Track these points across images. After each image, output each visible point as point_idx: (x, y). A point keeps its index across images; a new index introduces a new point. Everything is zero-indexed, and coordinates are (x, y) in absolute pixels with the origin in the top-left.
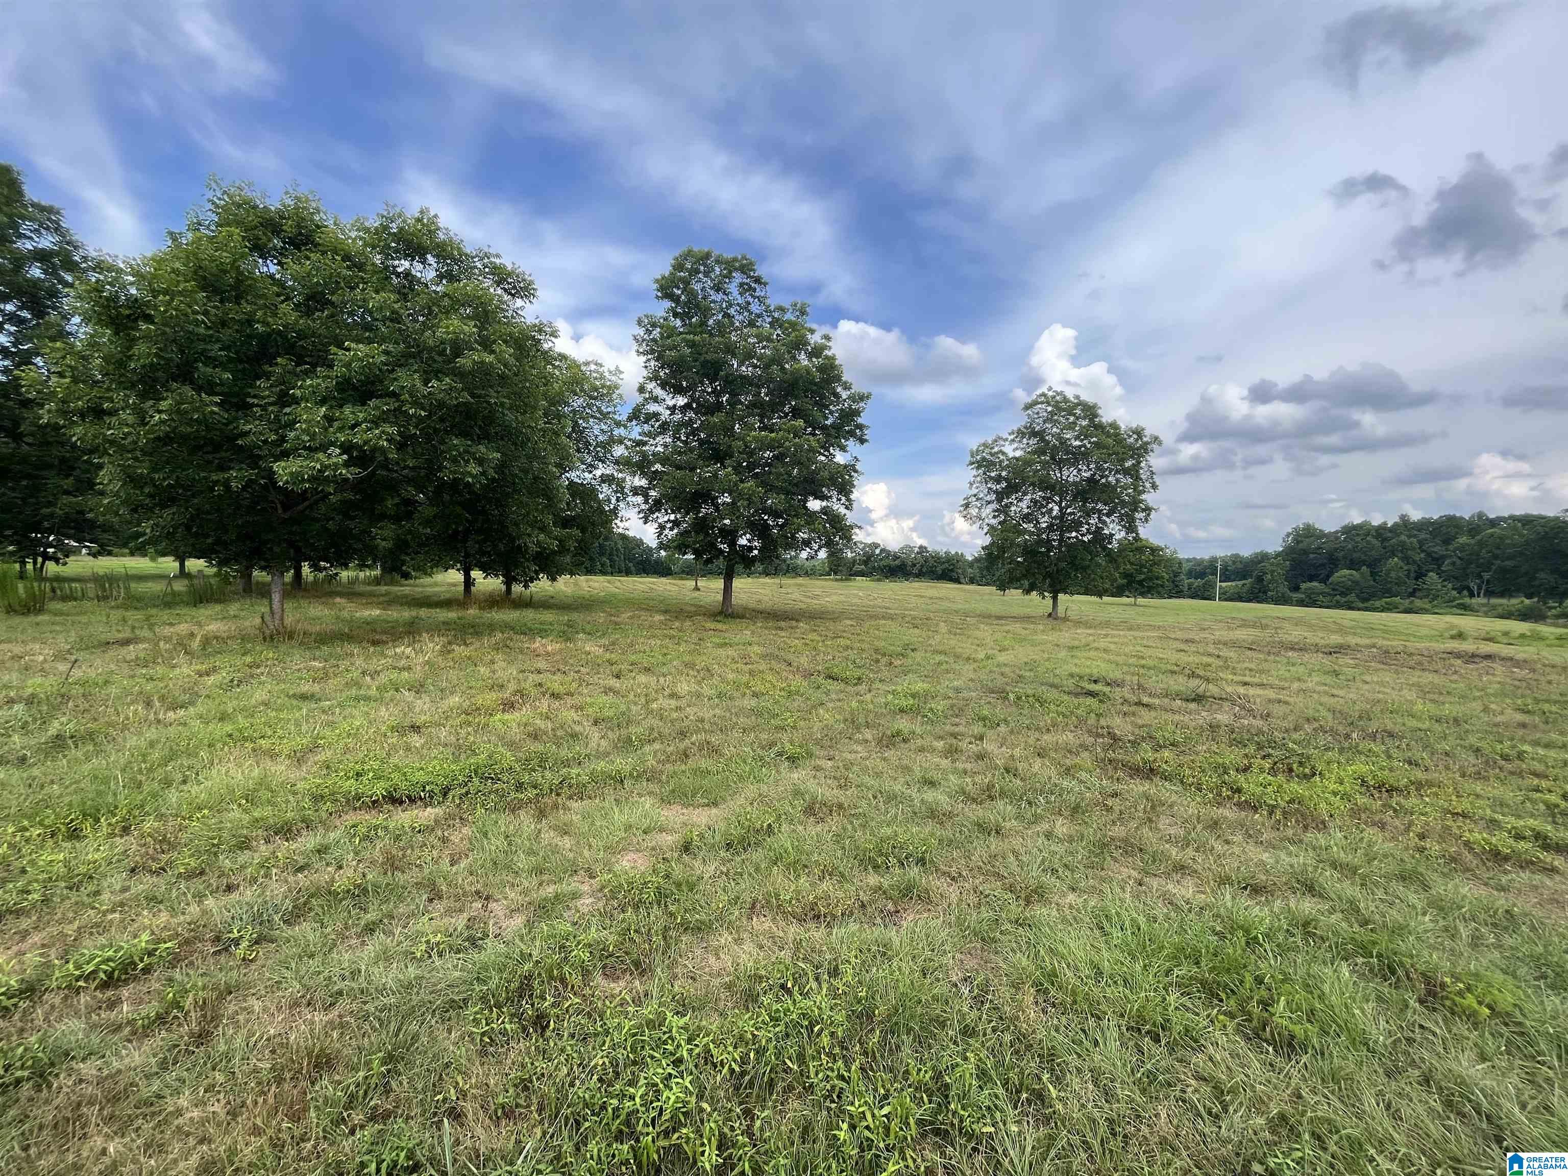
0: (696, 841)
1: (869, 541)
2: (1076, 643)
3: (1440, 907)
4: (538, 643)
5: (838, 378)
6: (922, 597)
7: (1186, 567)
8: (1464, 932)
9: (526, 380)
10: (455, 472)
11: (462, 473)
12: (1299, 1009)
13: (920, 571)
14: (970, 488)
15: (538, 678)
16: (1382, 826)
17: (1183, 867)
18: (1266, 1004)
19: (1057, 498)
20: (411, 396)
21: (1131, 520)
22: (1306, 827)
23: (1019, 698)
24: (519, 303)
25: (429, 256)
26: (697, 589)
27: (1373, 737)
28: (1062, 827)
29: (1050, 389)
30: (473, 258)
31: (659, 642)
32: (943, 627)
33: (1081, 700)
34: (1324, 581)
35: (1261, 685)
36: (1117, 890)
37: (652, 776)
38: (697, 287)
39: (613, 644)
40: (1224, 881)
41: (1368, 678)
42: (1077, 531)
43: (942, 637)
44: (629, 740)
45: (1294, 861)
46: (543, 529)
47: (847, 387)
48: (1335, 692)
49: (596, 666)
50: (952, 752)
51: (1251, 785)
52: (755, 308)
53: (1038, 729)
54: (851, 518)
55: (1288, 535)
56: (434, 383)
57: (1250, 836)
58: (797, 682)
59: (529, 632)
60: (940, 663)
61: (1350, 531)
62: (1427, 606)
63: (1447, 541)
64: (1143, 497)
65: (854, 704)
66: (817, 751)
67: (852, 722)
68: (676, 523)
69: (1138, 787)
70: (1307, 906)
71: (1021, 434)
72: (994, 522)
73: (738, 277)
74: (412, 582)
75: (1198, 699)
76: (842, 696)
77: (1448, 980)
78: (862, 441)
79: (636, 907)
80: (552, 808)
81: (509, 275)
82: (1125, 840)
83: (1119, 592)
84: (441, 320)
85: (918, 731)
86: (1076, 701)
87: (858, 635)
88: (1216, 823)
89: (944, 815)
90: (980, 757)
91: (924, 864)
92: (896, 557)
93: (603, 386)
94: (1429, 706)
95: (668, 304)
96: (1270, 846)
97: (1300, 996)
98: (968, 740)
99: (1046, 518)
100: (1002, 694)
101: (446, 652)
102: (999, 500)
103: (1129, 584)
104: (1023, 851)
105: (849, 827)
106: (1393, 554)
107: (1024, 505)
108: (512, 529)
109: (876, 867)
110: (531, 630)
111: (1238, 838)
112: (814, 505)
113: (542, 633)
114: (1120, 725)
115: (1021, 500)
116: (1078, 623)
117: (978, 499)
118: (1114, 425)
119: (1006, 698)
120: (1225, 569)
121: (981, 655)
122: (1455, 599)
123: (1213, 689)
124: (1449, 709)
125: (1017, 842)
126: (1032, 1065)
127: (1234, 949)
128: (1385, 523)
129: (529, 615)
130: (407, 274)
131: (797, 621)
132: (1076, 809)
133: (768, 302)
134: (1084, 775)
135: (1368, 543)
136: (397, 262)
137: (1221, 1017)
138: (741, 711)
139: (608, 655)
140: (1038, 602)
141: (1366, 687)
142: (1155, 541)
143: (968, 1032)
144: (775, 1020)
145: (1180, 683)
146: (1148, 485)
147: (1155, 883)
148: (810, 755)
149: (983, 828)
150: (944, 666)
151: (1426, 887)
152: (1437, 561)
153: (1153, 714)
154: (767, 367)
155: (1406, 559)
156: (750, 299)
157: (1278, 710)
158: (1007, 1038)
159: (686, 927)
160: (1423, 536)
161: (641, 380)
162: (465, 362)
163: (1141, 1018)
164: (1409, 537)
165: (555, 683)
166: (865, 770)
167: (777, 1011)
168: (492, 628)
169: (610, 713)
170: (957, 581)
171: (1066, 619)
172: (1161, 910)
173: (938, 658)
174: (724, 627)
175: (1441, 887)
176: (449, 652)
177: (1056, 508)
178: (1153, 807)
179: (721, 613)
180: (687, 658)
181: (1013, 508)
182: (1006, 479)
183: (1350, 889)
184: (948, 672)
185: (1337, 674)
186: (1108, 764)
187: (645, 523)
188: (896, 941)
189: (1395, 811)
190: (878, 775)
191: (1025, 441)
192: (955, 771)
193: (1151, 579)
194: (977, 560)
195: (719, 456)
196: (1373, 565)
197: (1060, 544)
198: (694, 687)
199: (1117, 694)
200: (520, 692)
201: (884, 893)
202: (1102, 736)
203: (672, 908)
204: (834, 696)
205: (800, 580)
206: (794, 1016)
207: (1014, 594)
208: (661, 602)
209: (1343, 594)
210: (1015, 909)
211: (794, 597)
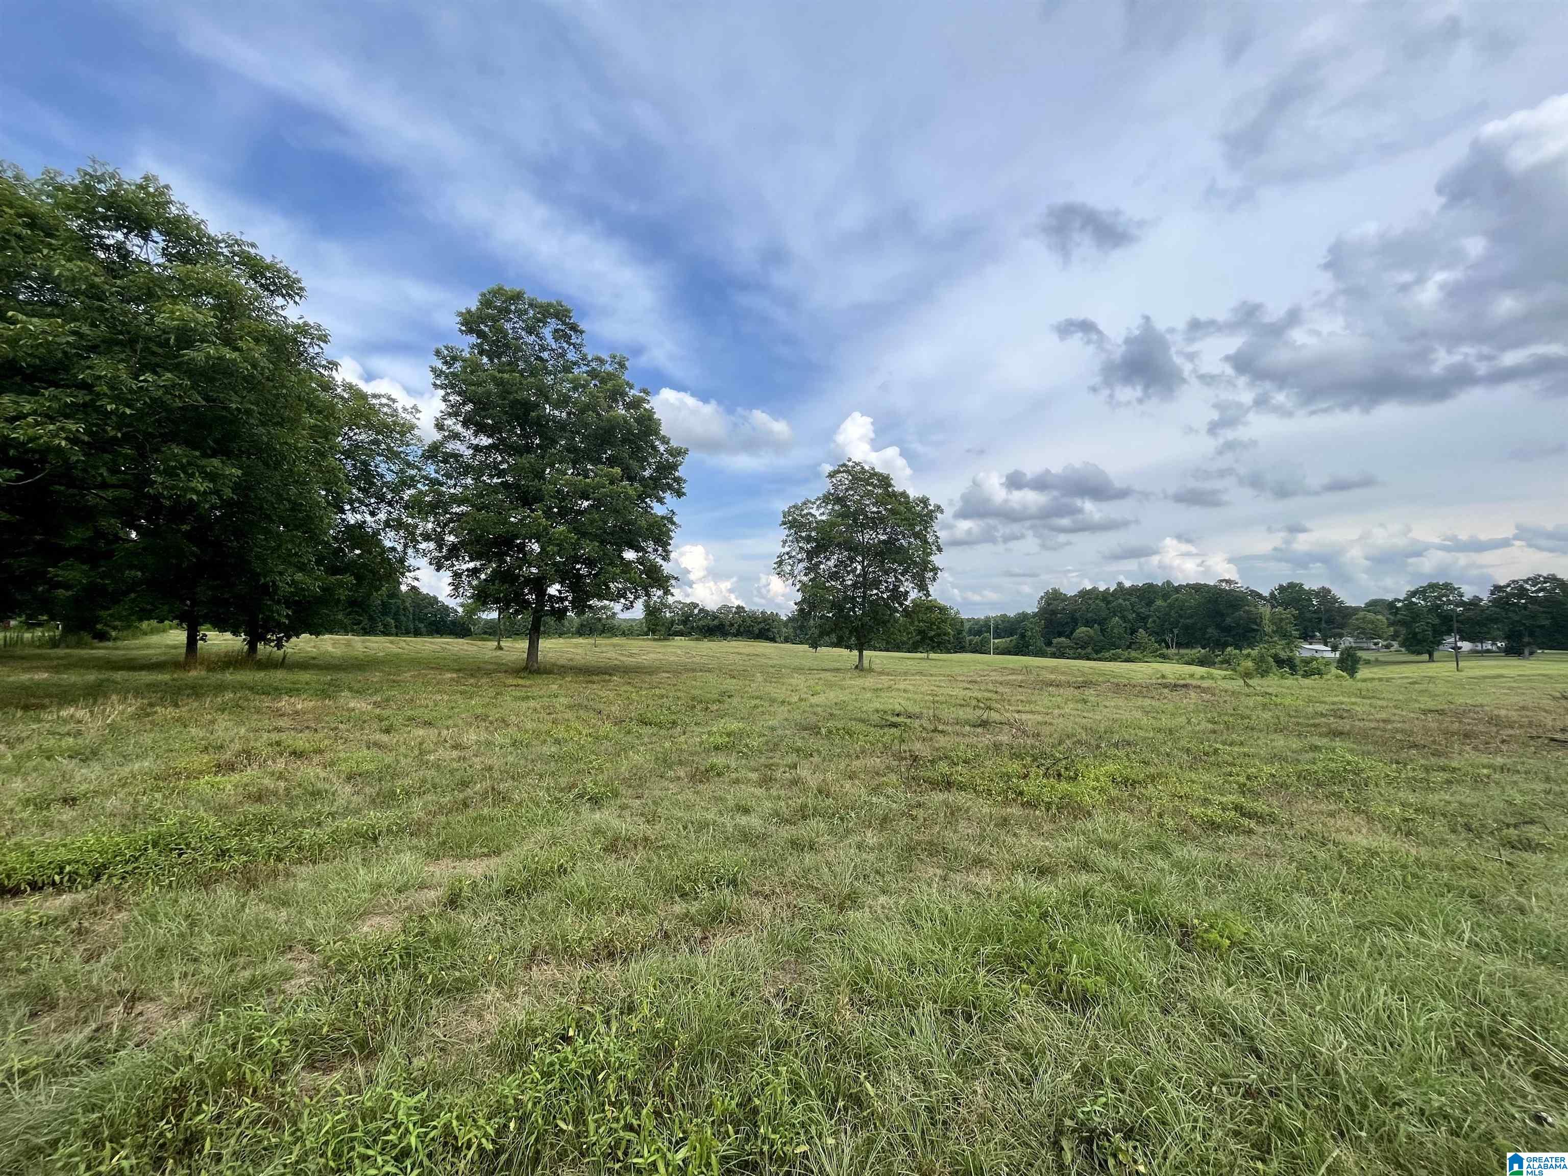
0: (467, 892)
1: (688, 601)
2: (880, 686)
3: (1182, 868)
4: (284, 703)
5: (657, 433)
6: (739, 654)
7: (967, 626)
8: (1201, 884)
9: (283, 386)
10: (173, 488)
11: (182, 489)
12: (1088, 966)
13: (738, 630)
14: (783, 546)
15: (275, 736)
16: (1132, 811)
17: (981, 861)
18: (1060, 967)
19: (859, 558)
20: (112, 388)
21: (923, 580)
22: (1075, 818)
23: (830, 732)
24: (279, 301)
25: (154, 233)
26: (500, 648)
27: (1116, 745)
28: (871, 838)
29: (850, 460)
30: (218, 242)
31: (446, 697)
32: (759, 677)
33: (886, 730)
34: (1068, 637)
35: (1032, 712)
36: (925, 887)
37: (418, 829)
38: (508, 326)
39: (388, 700)
40: (1016, 867)
41: (1108, 704)
42: (878, 589)
43: (758, 684)
44: (392, 795)
45: (1070, 845)
46: (302, 568)
47: (665, 441)
48: (1085, 714)
49: (360, 722)
50: (766, 781)
51: (1030, 787)
52: (571, 356)
53: (849, 756)
54: (667, 568)
55: (1042, 598)
56: (149, 376)
57: (1033, 829)
58: (607, 727)
59: (276, 691)
60: (756, 707)
61: (1084, 594)
62: (1140, 656)
63: (1150, 603)
64: (932, 558)
65: (667, 745)
66: (623, 790)
67: (665, 761)
68: (474, 572)
69: (938, 797)
70: (1084, 879)
71: (826, 499)
72: (805, 579)
73: (553, 323)
74: (110, 644)
75: (984, 724)
76: (654, 739)
77: (1196, 921)
78: (679, 494)
79: (371, 976)
80: (268, 876)
81: (268, 267)
82: (931, 843)
83: (914, 649)
84: (165, 304)
85: (733, 765)
86: (881, 732)
87: (675, 685)
88: (1005, 820)
89: (758, 837)
90: (794, 782)
91: (736, 886)
92: (714, 617)
93: (395, 423)
94: (1152, 721)
95: (473, 339)
96: (1050, 836)
97: (1088, 953)
98: (782, 770)
99: (851, 576)
100: (814, 730)
101: (142, 714)
102: (810, 559)
103: (923, 639)
104: (835, 861)
105: (655, 858)
106: (1115, 615)
107: (831, 563)
108: (257, 567)
109: (684, 895)
110: (276, 689)
111: (1024, 831)
112: (630, 555)
113: (293, 691)
114: (918, 747)
115: (829, 559)
116: (881, 673)
117: (790, 557)
118: (904, 494)
119: (818, 733)
120: (996, 627)
121: (795, 699)
122: (1157, 650)
123: (994, 716)
124: (1165, 721)
125: (830, 855)
126: (847, 1069)
127: (1030, 922)
128: (1108, 589)
129: (279, 676)
130: (120, 248)
131: (610, 675)
132: (885, 819)
133: (584, 350)
134: (890, 791)
135: (1097, 605)
136: (105, 233)
137: (1024, 986)
138: (540, 757)
139: (378, 711)
140: (847, 656)
141: (1106, 710)
142: (942, 602)
143: (779, 1045)
144: (547, 1075)
145: (968, 714)
146: (934, 548)
147: (958, 877)
148: (616, 795)
149: (796, 845)
150: (760, 709)
151: (1168, 854)
152: (1143, 619)
153: (947, 738)
154: (582, 411)
155: (1123, 618)
156: (565, 345)
157: (1046, 730)
158: (823, 1043)
159: (440, 989)
160: (1133, 599)
161: (439, 415)
162: (196, 355)
163: (954, 1001)
164: (1125, 600)
165: (301, 741)
166: (677, 804)
167: (552, 1064)
168: (220, 688)
169: (371, 767)
170: (773, 640)
171: (871, 670)
172: (965, 898)
173: (754, 702)
174: (528, 683)
175: (1180, 853)
176: (148, 715)
177: (859, 567)
178: (952, 814)
179: (525, 669)
180: (479, 711)
181: (822, 566)
182: (816, 540)
183: (1115, 863)
184: (763, 713)
185: (1085, 702)
186: (911, 782)
187: (438, 570)
188: (702, 966)
189: (1139, 799)
190: (689, 808)
191: (830, 507)
192: (769, 797)
193: (939, 635)
194: (790, 620)
195: (527, 499)
196: (1102, 622)
197: (863, 601)
198: (484, 736)
199: (917, 723)
200: (247, 753)
201: (691, 919)
202: (906, 759)
203: (423, 969)
204: (646, 739)
205: (615, 640)
206: (573, 1065)
207: (824, 651)
208: (455, 660)
209: (1083, 648)
210: (829, 916)
211: (609, 655)
